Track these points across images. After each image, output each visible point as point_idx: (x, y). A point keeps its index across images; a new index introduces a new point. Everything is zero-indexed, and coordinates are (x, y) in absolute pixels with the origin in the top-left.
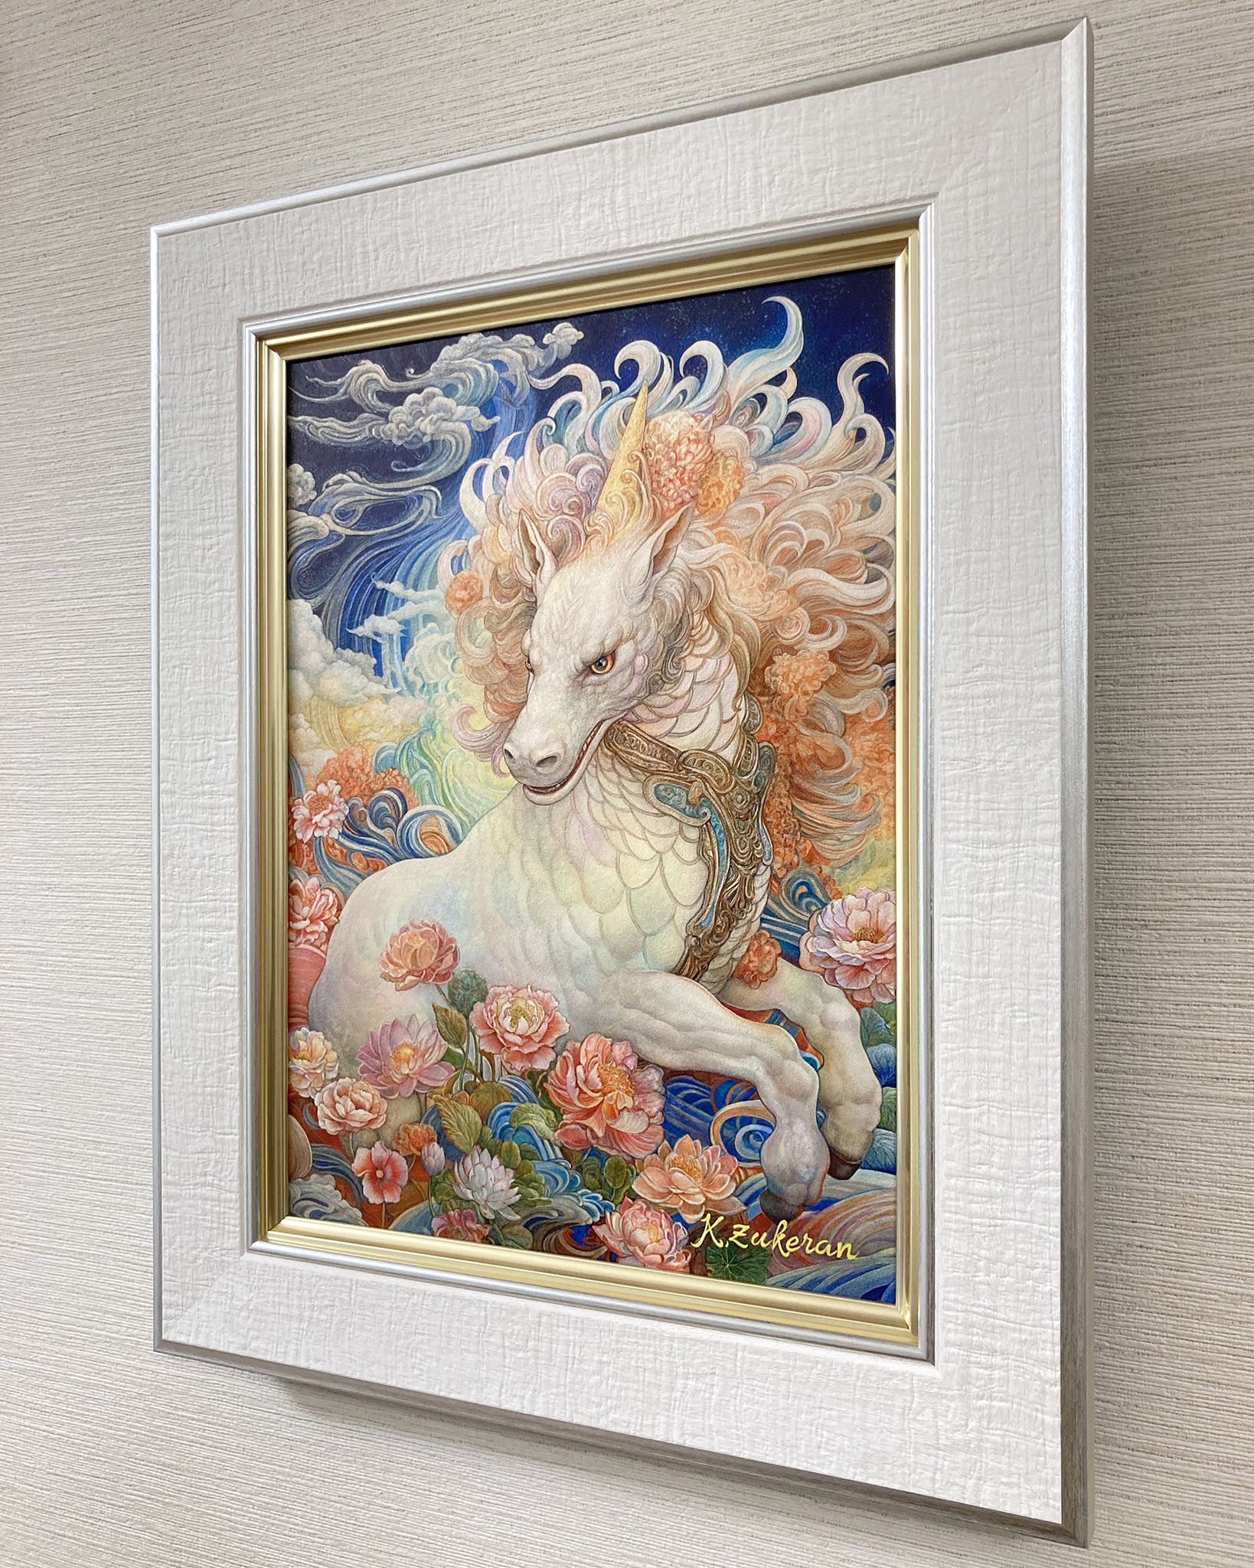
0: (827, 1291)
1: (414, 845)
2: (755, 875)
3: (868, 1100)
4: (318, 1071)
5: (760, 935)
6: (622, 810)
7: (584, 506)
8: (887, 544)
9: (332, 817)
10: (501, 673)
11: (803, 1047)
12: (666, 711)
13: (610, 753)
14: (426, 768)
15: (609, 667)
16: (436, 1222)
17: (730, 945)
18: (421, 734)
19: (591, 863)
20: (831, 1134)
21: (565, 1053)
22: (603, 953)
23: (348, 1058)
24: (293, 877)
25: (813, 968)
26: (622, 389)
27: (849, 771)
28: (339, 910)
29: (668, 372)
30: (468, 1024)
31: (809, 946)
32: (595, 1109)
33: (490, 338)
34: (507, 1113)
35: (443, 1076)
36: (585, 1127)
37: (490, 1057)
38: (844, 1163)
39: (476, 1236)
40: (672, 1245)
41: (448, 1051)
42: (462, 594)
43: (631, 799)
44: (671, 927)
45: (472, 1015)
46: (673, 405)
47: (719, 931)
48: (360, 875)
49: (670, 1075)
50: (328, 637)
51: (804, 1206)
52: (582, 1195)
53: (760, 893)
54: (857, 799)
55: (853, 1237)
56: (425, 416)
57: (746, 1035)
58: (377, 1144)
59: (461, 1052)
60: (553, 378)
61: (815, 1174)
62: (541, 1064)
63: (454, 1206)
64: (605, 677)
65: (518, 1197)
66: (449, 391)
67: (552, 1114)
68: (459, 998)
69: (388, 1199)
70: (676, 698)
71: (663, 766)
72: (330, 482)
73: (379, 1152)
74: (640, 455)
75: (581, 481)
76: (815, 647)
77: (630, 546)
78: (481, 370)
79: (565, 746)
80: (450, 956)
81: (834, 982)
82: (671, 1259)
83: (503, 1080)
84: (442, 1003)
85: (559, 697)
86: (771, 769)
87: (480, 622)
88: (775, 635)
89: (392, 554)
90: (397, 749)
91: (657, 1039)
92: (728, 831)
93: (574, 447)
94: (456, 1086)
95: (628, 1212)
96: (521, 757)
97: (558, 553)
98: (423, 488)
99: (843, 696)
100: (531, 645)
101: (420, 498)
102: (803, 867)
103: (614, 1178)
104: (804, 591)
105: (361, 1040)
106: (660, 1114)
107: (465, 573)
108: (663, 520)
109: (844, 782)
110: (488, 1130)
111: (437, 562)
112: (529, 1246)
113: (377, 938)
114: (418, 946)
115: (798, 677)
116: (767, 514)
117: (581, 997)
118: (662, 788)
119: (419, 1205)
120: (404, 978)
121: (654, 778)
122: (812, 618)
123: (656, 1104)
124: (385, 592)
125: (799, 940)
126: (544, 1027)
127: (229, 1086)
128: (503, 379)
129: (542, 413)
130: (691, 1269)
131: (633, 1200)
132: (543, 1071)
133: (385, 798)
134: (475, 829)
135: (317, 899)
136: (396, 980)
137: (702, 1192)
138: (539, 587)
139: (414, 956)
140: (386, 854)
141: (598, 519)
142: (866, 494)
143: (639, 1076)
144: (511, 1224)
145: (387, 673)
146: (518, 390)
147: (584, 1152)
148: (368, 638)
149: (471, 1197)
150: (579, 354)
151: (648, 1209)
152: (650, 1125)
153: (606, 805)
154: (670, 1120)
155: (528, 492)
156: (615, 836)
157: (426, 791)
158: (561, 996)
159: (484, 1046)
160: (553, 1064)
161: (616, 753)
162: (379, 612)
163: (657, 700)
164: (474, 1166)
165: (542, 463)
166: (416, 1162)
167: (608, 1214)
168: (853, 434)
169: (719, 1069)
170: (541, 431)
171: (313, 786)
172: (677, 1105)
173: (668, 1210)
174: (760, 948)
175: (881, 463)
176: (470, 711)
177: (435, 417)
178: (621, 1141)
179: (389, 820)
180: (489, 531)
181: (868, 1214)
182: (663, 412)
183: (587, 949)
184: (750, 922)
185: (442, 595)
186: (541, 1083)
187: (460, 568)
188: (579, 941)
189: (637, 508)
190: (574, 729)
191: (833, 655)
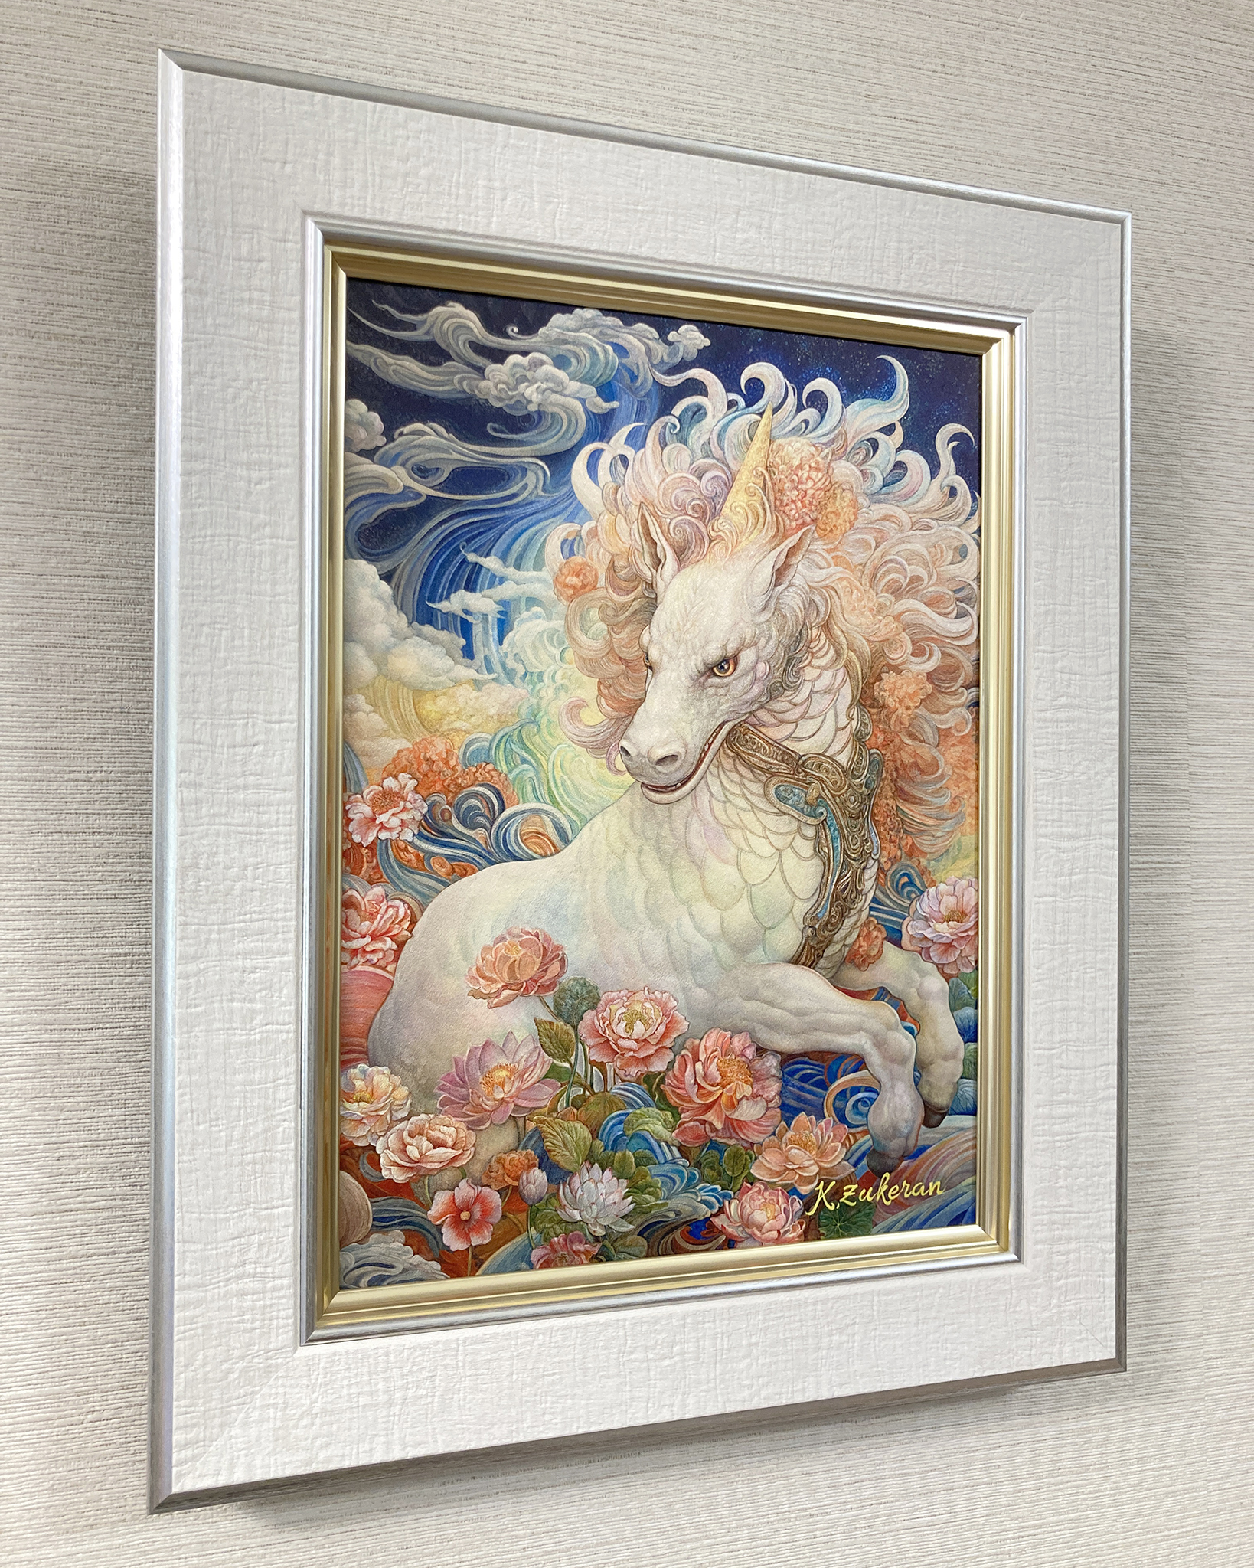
0: (920, 1227)
1: (513, 846)
2: (864, 868)
3: (954, 1056)
4: (381, 1113)
5: (870, 922)
6: (744, 810)
7: (708, 510)
8: (972, 588)
9: (404, 816)
10: (616, 668)
11: (903, 1018)
12: (788, 716)
13: (732, 754)
14: (531, 764)
15: (731, 670)
16: (536, 1254)
17: (842, 933)
18: (522, 726)
19: (712, 862)
20: (925, 1091)
21: (683, 1052)
22: (723, 949)
23: (424, 1094)
24: (347, 887)
25: (912, 948)
26: (748, 405)
27: (942, 777)
28: (414, 922)
29: (791, 400)
30: (576, 1035)
31: (910, 929)
32: (714, 1102)
33: (608, 318)
34: (621, 1122)
35: (546, 1094)
36: (703, 1122)
37: (602, 1066)
38: (936, 1113)
39: (583, 1257)
40: (788, 1218)
41: (553, 1067)
42: (574, 580)
43: (753, 799)
44: (789, 920)
45: (581, 1025)
46: (794, 432)
47: (833, 920)
48: (441, 882)
49: (788, 1060)
50: (401, 608)
51: (902, 1158)
52: (700, 1190)
53: (869, 884)
54: (947, 801)
55: (942, 1175)
56: (532, 382)
57: (856, 1013)
58: (463, 1184)
59: (567, 1065)
60: (678, 376)
61: (912, 1127)
62: (658, 1066)
63: (558, 1230)
64: (726, 680)
65: (632, 1206)
66: (561, 362)
67: (669, 1114)
68: (565, 1009)
69: (476, 1240)
70: (795, 705)
71: (784, 768)
72: (406, 429)
73: (465, 1191)
74: (764, 472)
75: (706, 485)
76: (916, 668)
77: (752, 557)
78: (599, 349)
79: (686, 745)
80: (556, 965)
81: (929, 959)
82: (786, 1232)
83: (616, 1089)
84: (545, 1016)
85: (680, 696)
86: (879, 773)
87: (594, 613)
88: (884, 655)
89: (489, 525)
90: (491, 742)
91: (774, 1026)
92: (842, 829)
93: (699, 453)
94: (562, 1102)
95: (746, 1197)
96: (639, 755)
97: (681, 553)
98: (530, 460)
99: (937, 713)
100: (650, 641)
101: (525, 471)
102: (905, 861)
103: (733, 1166)
104: (908, 617)
105: (442, 1068)
106: (778, 1097)
107: (577, 559)
108: (785, 537)
109: (938, 786)
110: (599, 1144)
111: (545, 541)
112: (644, 1254)
113: (465, 953)
114: (517, 957)
115: (902, 694)
116: (877, 547)
117: (700, 994)
118: (782, 788)
119: (515, 1241)
120: (498, 993)
121: (775, 779)
122: (914, 643)
123: (773, 1088)
124: (477, 568)
125: (901, 925)
126: (662, 1028)
127: (279, 1147)
128: (624, 366)
129: (666, 409)
130: (806, 1237)
131: (752, 1184)
132: (660, 1073)
133: (475, 795)
134: (586, 829)
135: (382, 911)
136: (489, 996)
137: (816, 1163)
138: (660, 586)
139: (512, 968)
140: (477, 858)
141: (722, 525)
142: (956, 543)
143: (757, 1064)
144: (625, 1235)
145: (480, 656)
146: (640, 381)
147: (702, 1147)
148: (455, 616)
149: (578, 1218)
150: (703, 359)
151: (766, 1189)
152: (768, 1108)
153: (728, 804)
154: (787, 1101)
155: (649, 486)
156: (737, 835)
157: (529, 788)
158: (680, 996)
159: (595, 1056)
160: (671, 1064)
161: (738, 755)
162: (471, 587)
163: (777, 706)
164: (582, 1184)
165: (665, 461)
166: (512, 1194)
167: (727, 1203)
168: (947, 490)
169: (833, 1047)
170: (664, 427)
171: (378, 780)
172: (793, 1086)
173: (784, 1186)
174: (869, 933)
175: (967, 519)
176: (580, 705)
177: (544, 386)
178: (741, 1130)
179: (482, 820)
180: (606, 518)
181: (953, 1152)
182: (785, 435)
183: (708, 946)
184: (861, 910)
185: (550, 580)
186: (658, 1085)
187: (572, 553)
188: (699, 938)
189: (761, 520)
190: (695, 729)
191: (930, 676)
